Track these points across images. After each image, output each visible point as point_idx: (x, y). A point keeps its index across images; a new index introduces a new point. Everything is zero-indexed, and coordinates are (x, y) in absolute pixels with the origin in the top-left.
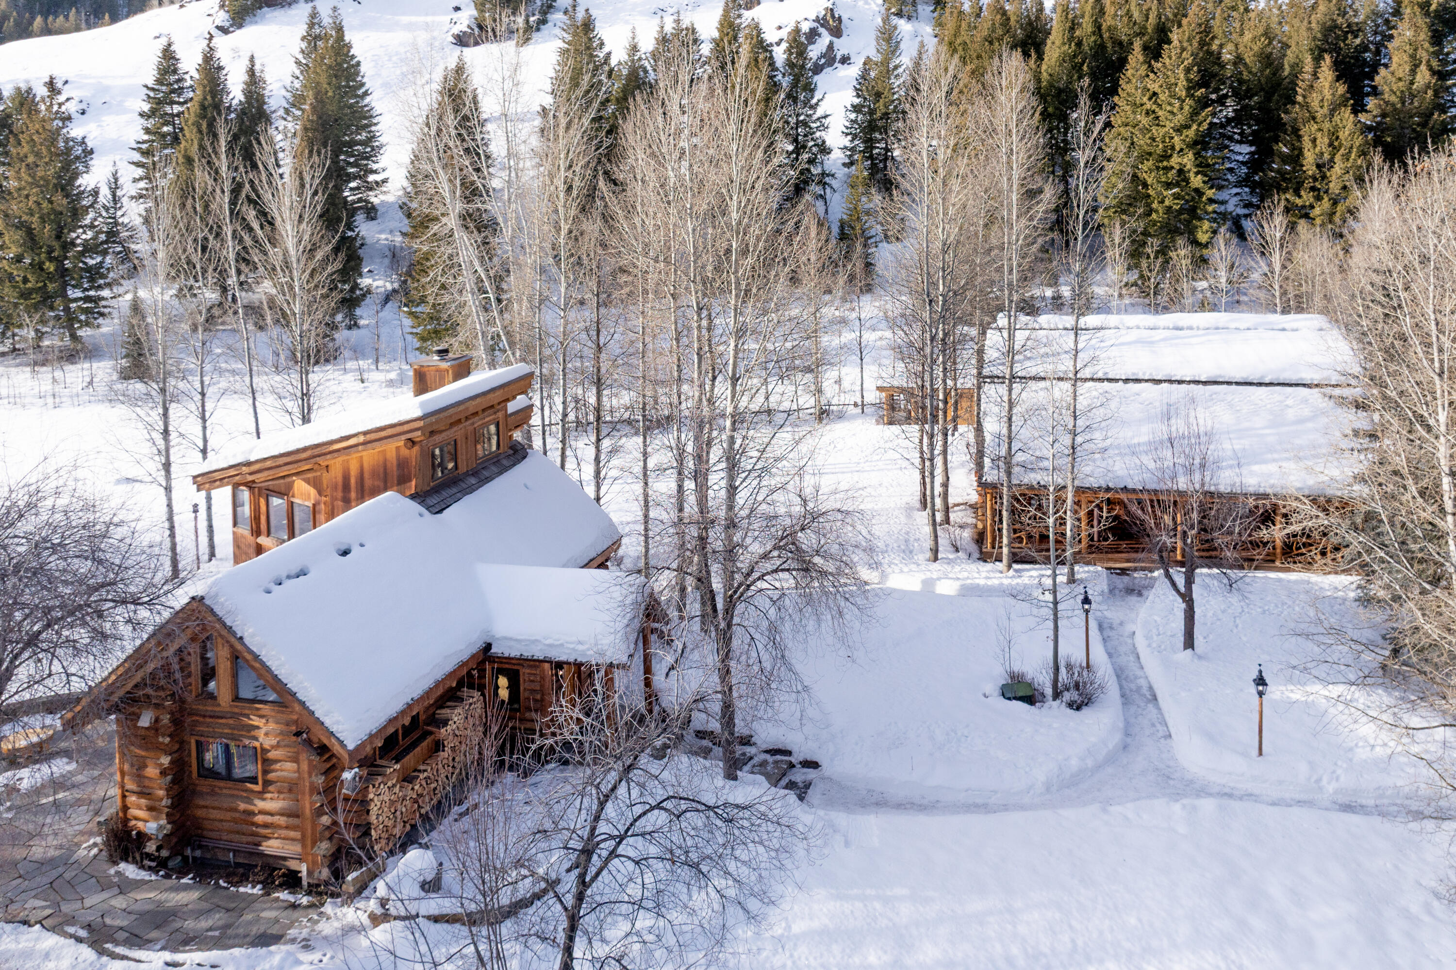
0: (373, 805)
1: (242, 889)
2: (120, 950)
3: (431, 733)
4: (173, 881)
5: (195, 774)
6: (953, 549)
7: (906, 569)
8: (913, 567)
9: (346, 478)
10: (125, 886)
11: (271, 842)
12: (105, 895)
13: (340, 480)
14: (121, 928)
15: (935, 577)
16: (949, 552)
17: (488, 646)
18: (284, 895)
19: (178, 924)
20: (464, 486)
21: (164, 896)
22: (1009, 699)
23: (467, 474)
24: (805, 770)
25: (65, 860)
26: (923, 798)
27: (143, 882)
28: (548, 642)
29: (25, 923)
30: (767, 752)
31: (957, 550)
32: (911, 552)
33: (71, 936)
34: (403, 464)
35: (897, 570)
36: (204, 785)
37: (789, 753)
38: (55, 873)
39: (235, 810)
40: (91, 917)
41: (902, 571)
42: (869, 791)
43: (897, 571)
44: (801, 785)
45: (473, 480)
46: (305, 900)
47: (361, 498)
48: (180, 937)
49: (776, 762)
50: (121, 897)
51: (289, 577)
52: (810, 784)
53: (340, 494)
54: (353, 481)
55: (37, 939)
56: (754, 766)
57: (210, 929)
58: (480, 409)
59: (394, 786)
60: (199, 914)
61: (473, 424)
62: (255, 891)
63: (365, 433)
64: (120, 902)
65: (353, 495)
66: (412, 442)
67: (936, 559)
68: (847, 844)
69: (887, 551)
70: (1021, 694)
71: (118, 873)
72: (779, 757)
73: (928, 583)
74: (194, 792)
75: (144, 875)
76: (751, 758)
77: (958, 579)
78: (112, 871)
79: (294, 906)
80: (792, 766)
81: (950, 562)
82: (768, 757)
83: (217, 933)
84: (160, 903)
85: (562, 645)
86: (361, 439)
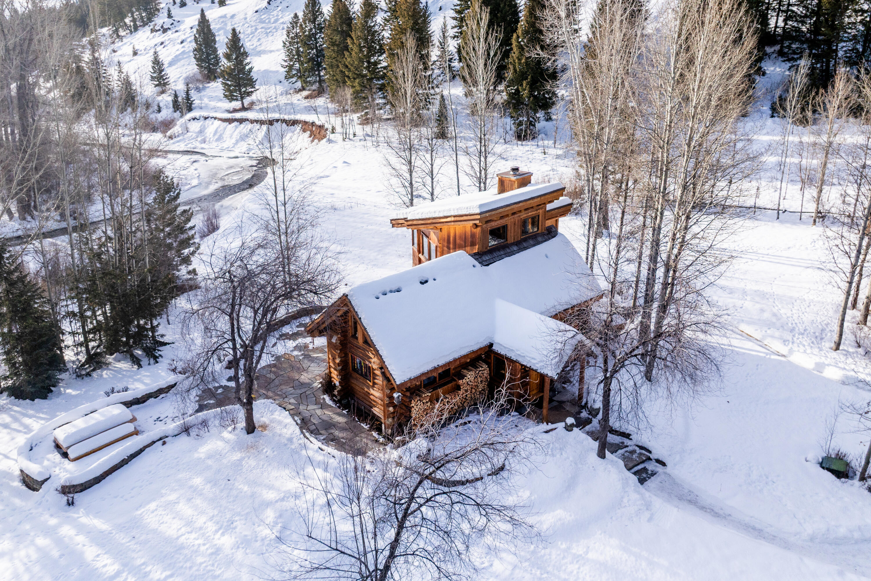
0: (413, 409)
1: (362, 424)
2: (307, 434)
3: (455, 381)
4: (339, 410)
5: (351, 369)
6: (856, 345)
7: (809, 351)
8: (816, 351)
9: (449, 237)
10: (323, 406)
11: (376, 409)
12: (315, 407)
13: (446, 237)
14: (314, 424)
15: (826, 363)
16: (852, 346)
17: (491, 345)
18: (375, 434)
19: (332, 431)
20: (508, 250)
21: (334, 416)
22: (823, 468)
23: (513, 244)
24: (658, 464)
25: (308, 385)
26: (722, 509)
27: (330, 406)
28: (518, 353)
29: (285, 409)
30: (638, 446)
31: (859, 346)
32: (822, 339)
33: (295, 421)
34: (473, 235)
35: (802, 349)
36: (355, 375)
37: (650, 452)
38: (303, 390)
39: (364, 389)
40: (306, 414)
41: (805, 352)
42: (690, 491)
43: (802, 351)
44: (650, 472)
45: (515, 248)
46: (381, 440)
47: (455, 249)
48: (332, 437)
49: (641, 454)
50: (320, 410)
51: (391, 292)
52: (655, 474)
53: (446, 244)
54: (451, 239)
55: (286, 417)
56: (627, 451)
57: (343, 438)
58: (522, 209)
59: (427, 402)
60: (343, 429)
61: (520, 216)
62: (366, 427)
63: (454, 216)
64: (319, 412)
65: (451, 246)
66: (476, 226)
67: (837, 349)
68: (650, 520)
69: (803, 334)
70: (834, 467)
71: (324, 398)
72: (643, 452)
73: (820, 367)
74: (351, 376)
75: (330, 403)
76: (627, 446)
77: (845, 369)
78: (322, 397)
79: (377, 441)
80: (649, 459)
81: (847, 354)
82: (637, 449)
83: (344, 441)
84: (331, 418)
85: (524, 357)
86: (453, 219)
